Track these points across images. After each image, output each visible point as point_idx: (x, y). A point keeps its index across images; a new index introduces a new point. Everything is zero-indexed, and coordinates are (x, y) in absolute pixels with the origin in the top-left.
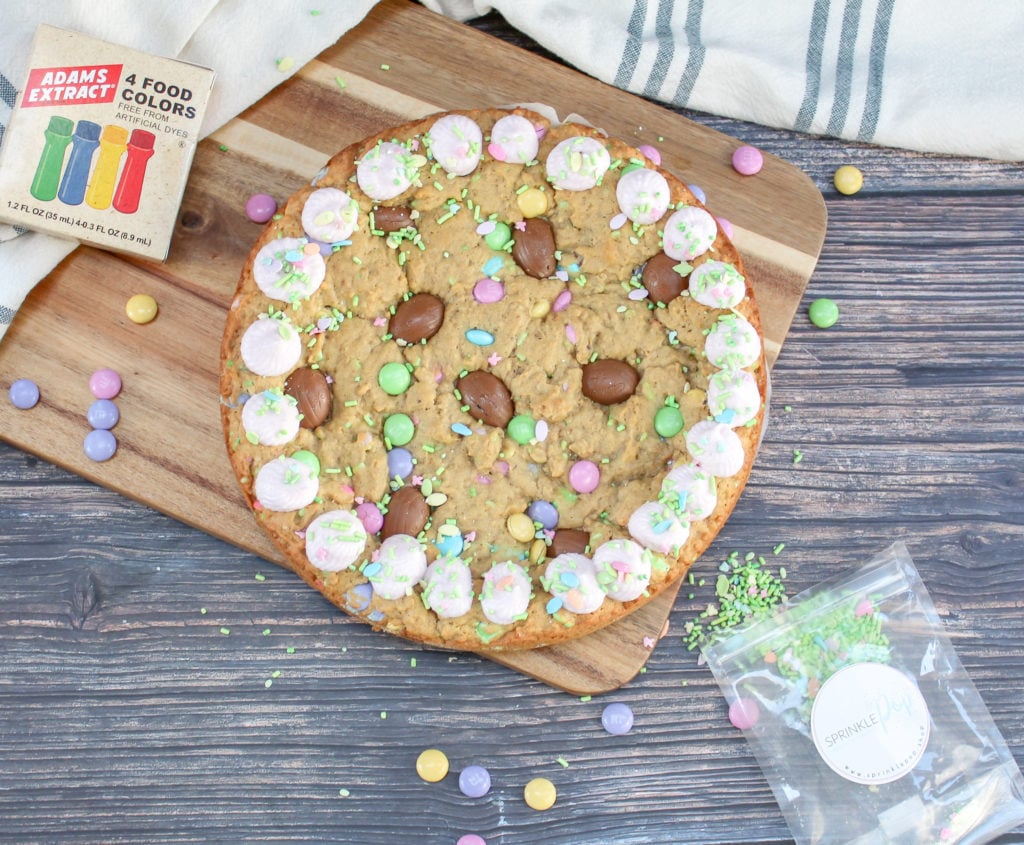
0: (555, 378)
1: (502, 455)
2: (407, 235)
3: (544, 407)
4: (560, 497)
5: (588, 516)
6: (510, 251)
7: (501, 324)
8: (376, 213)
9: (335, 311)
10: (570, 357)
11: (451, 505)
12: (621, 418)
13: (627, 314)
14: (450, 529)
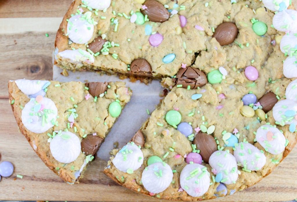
0: (208, 49)
1: (218, 93)
2: (108, 46)
3: (217, 62)
4: (250, 88)
5: (265, 86)
6: (148, 20)
7: (173, 46)
8: (89, 48)
9: (70, 110)
10: (206, 37)
11: (219, 127)
12: (245, 41)
13: (210, 5)
14: (227, 136)
